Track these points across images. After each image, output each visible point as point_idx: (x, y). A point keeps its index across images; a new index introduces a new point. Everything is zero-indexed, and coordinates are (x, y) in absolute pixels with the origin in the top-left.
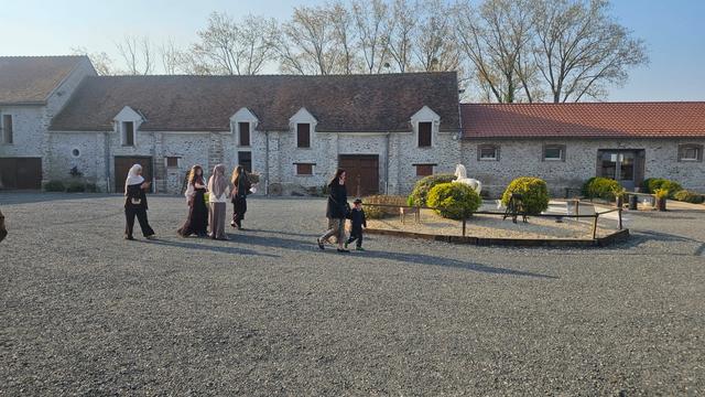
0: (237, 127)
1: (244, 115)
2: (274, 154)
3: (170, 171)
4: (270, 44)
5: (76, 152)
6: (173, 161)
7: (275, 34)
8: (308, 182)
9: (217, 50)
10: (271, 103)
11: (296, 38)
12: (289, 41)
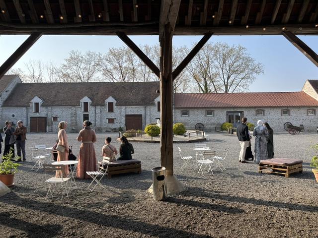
0: (83, 104)
1: (86, 99)
2: (98, 115)
3: (54, 123)
4: (98, 65)
5: (13, 116)
6: (55, 119)
7: (100, 60)
8: (112, 126)
9: (74, 67)
10: (97, 94)
11: (110, 62)
12: (107, 63)
